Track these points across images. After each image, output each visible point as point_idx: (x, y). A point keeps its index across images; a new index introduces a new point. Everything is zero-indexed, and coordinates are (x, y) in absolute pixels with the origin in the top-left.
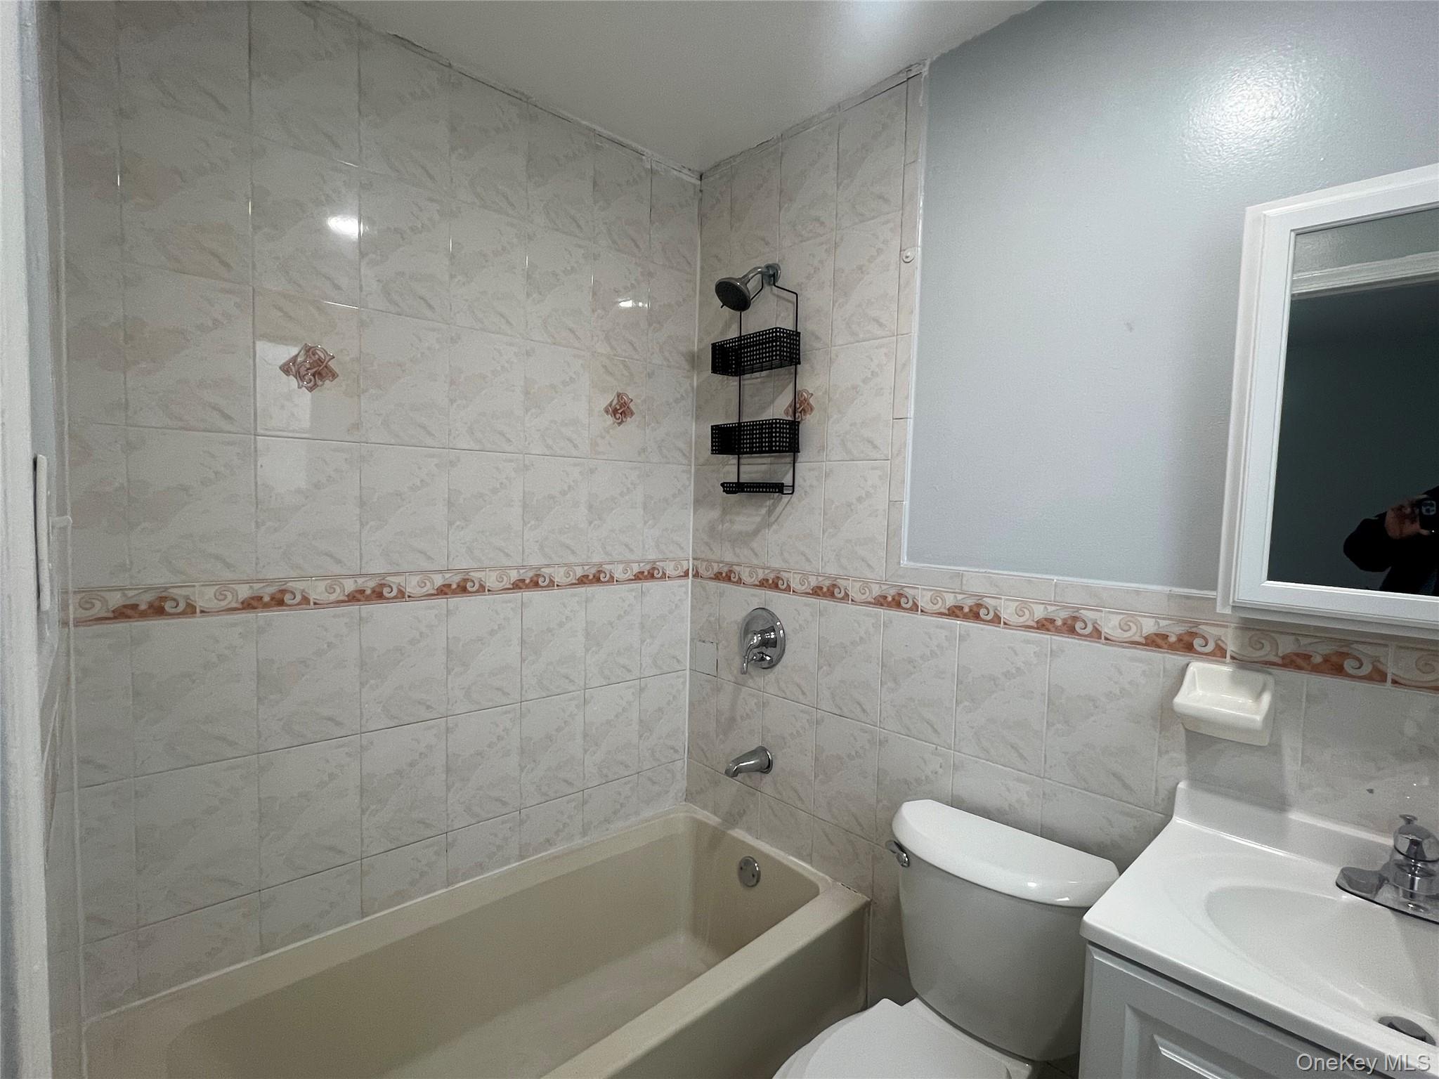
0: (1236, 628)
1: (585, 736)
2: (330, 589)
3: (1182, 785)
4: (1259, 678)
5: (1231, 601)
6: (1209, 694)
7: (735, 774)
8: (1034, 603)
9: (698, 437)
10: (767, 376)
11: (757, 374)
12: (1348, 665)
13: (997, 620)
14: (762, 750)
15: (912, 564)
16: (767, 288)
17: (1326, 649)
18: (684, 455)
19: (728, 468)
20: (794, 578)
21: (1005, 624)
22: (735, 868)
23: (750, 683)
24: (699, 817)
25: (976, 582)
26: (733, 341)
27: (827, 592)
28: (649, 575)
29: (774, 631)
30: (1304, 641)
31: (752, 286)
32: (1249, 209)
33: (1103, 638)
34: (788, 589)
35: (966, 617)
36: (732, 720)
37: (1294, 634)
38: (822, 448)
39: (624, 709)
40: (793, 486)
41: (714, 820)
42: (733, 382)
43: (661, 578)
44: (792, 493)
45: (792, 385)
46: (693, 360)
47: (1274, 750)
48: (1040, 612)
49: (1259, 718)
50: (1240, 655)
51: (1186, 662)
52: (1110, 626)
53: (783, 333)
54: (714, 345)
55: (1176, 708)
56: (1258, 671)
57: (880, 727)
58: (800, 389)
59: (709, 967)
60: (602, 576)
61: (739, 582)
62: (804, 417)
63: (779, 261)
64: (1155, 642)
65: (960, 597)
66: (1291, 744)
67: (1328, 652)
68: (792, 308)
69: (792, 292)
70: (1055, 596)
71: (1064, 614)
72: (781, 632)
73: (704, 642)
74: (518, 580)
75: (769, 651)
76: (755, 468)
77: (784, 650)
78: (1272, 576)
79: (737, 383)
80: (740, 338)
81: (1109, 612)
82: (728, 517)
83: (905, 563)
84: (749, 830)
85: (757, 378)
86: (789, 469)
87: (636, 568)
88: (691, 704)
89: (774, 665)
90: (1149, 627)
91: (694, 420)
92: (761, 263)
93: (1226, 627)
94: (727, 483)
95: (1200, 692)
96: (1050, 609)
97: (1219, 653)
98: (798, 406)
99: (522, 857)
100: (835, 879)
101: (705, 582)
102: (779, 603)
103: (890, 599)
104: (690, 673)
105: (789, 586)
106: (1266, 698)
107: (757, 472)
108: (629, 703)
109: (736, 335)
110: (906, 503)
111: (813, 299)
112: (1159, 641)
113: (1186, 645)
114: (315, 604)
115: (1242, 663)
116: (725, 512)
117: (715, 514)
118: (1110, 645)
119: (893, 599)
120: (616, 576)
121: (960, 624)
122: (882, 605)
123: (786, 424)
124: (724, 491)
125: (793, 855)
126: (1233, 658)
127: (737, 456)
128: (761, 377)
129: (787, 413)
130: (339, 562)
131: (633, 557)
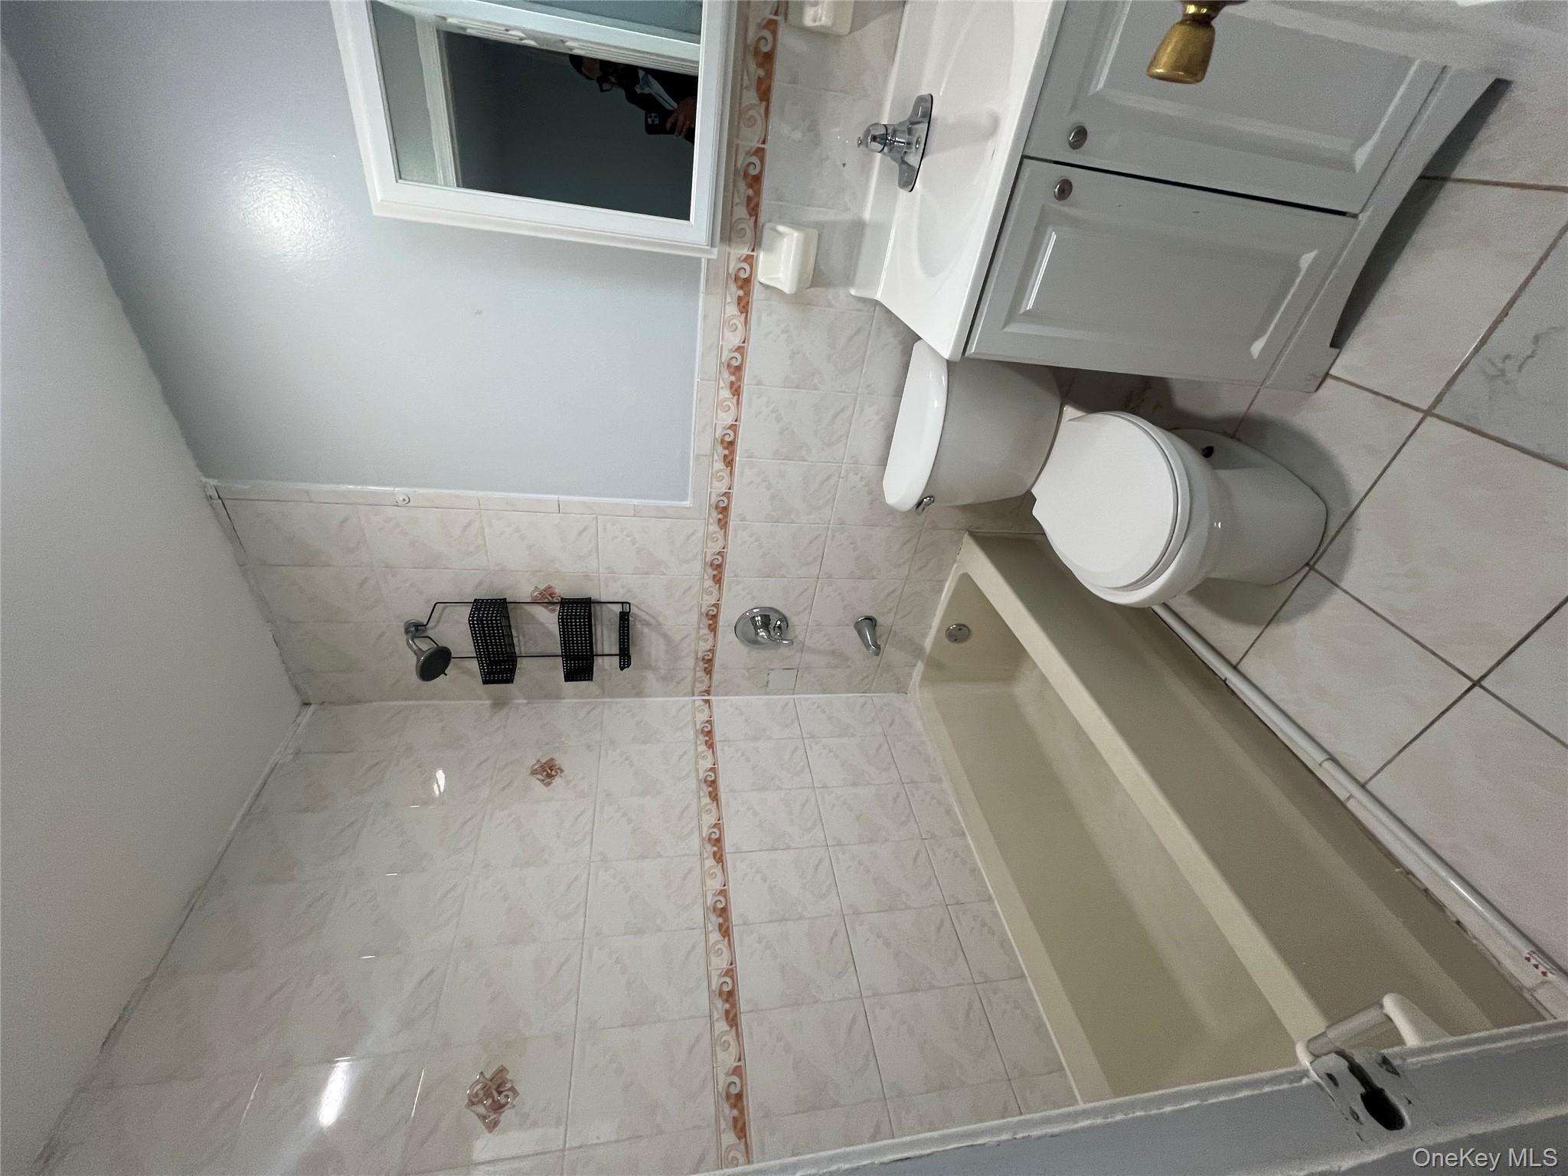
0: (730, 246)
1: (854, 785)
2: (726, 1047)
3: (853, 292)
4: (766, 233)
5: (708, 248)
6: (782, 269)
7: (878, 647)
8: (718, 399)
9: (576, 696)
10: (517, 630)
11: (515, 640)
12: (753, 172)
13: (733, 428)
14: (858, 626)
15: (689, 499)
16: (430, 633)
17: (742, 185)
18: (594, 708)
19: (606, 665)
20: (707, 600)
21: (736, 421)
22: (956, 645)
23: (801, 638)
24: (919, 678)
25: (702, 443)
26: (481, 663)
27: (717, 570)
28: (708, 735)
29: (754, 617)
30: (737, 200)
31: (425, 646)
32: (375, 213)
33: (743, 345)
34: (716, 606)
35: (733, 453)
36: (833, 653)
37: (732, 207)
38: (587, 577)
39: (831, 751)
40: (622, 603)
41: (921, 666)
42: (523, 664)
43: (711, 724)
44: (629, 603)
45: (526, 607)
46: (499, 704)
47: (820, 226)
48: (726, 393)
49: (796, 234)
50: (751, 244)
51: (758, 284)
52: (735, 340)
53: (474, 614)
54: (485, 682)
55: (793, 291)
56: (762, 232)
57: (829, 524)
58: (530, 598)
59: (1035, 665)
60: (709, 779)
61: (712, 651)
62: (558, 595)
63: (402, 622)
64: (744, 305)
65: (716, 457)
66: (815, 214)
67: (744, 184)
68: (450, 609)
69: (434, 608)
70: (711, 381)
71: (726, 374)
72: (755, 611)
73: (768, 682)
74: (714, 858)
75: (773, 622)
76: (606, 639)
77: (771, 608)
78: (687, 217)
79: (524, 660)
80: (479, 657)
81: (722, 339)
82: (653, 664)
83: (688, 503)
84: (924, 635)
85: (519, 641)
86: (608, 608)
87: (702, 748)
88: (824, 692)
89: (785, 617)
90: (732, 310)
91: (560, 701)
92: (402, 639)
93: (729, 254)
94: (620, 665)
95: (781, 275)
96: (722, 384)
97: (750, 260)
98: (546, 600)
99: (963, 834)
100: (955, 561)
101: (713, 685)
102: (729, 615)
103: (721, 516)
104: (798, 694)
105: (714, 605)
106: (781, 228)
107: (609, 637)
108: (824, 747)
109: (475, 663)
110: (636, 502)
111: (442, 586)
112: (743, 303)
113: (745, 283)
114: (740, 1060)
115: (756, 244)
116: (649, 667)
117: (650, 675)
118: (749, 340)
119: (721, 513)
120: (710, 766)
121: (740, 457)
122: (726, 523)
123: (563, 609)
124: (628, 667)
125: (940, 596)
126: (753, 250)
127: (595, 657)
128: (518, 637)
129: (553, 611)
130: (697, 1040)
131: (692, 752)
